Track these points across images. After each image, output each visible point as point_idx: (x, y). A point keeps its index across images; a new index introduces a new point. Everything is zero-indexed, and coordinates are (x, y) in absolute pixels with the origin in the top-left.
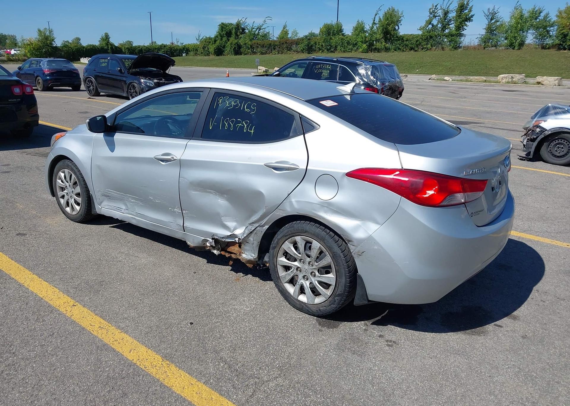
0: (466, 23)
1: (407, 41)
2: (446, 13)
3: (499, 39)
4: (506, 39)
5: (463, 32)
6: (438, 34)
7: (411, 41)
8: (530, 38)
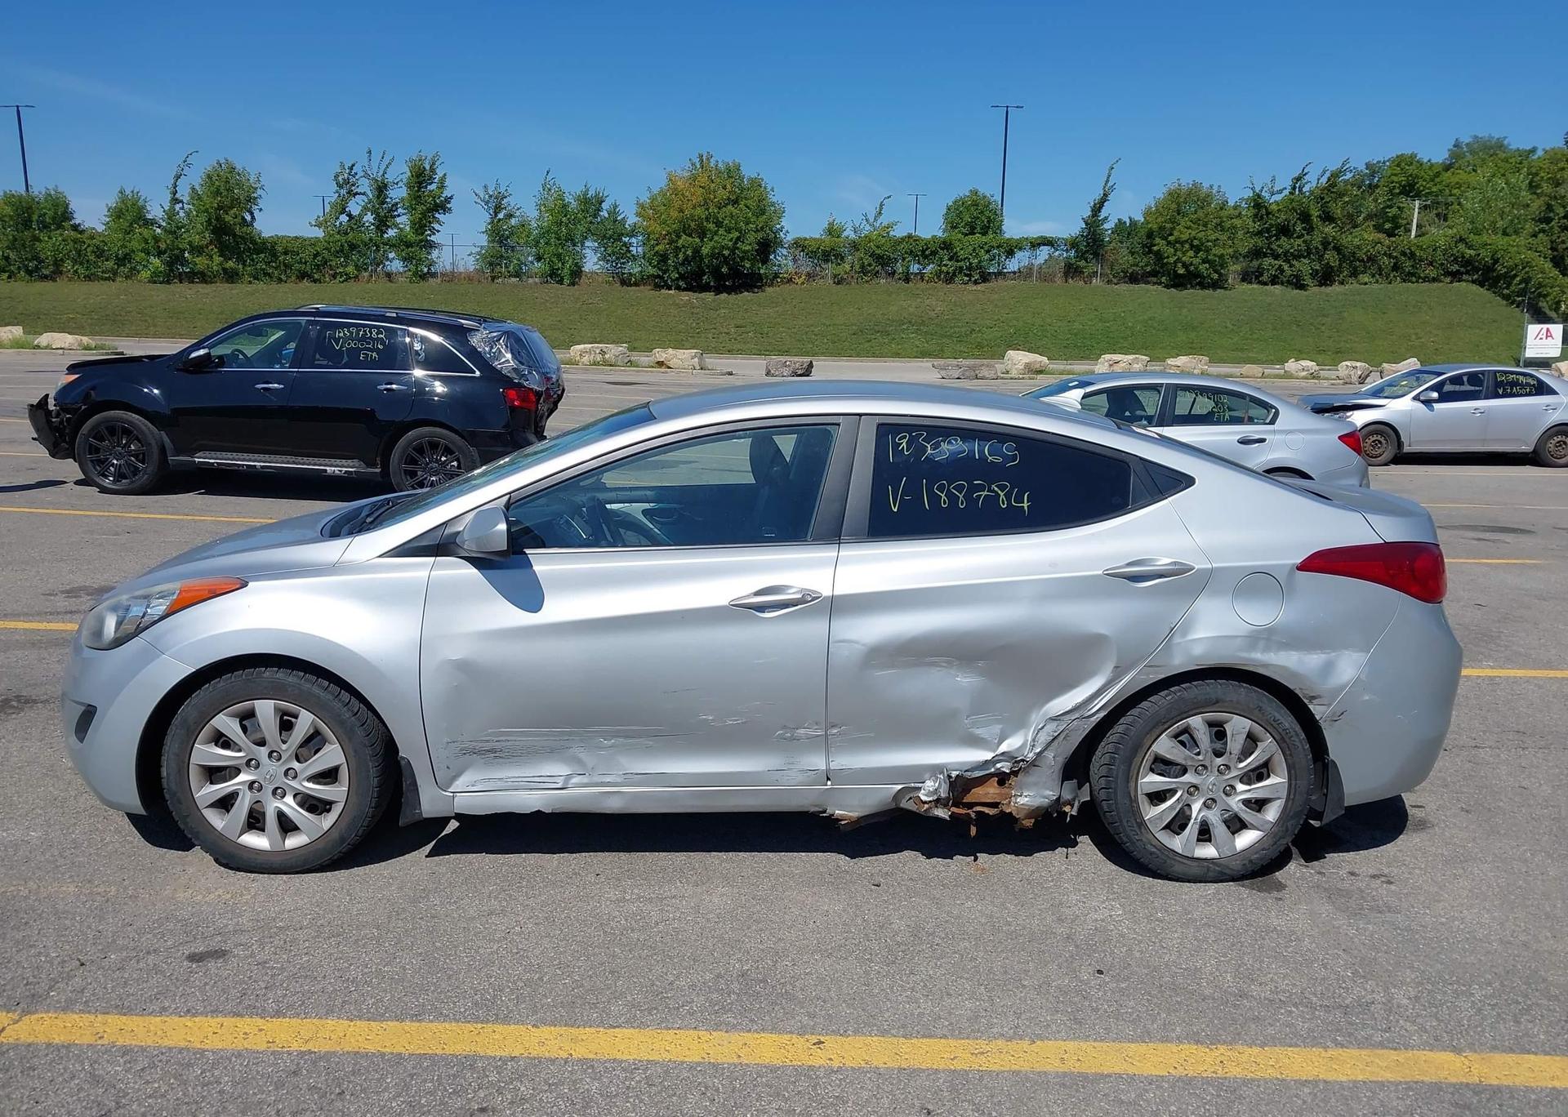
0: (437, 215)
1: (286, 253)
2: (381, 189)
3: (522, 258)
4: (539, 258)
5: (433, 238)
6: (371, 240)
7: (298, 255)
8: (592, 261)
